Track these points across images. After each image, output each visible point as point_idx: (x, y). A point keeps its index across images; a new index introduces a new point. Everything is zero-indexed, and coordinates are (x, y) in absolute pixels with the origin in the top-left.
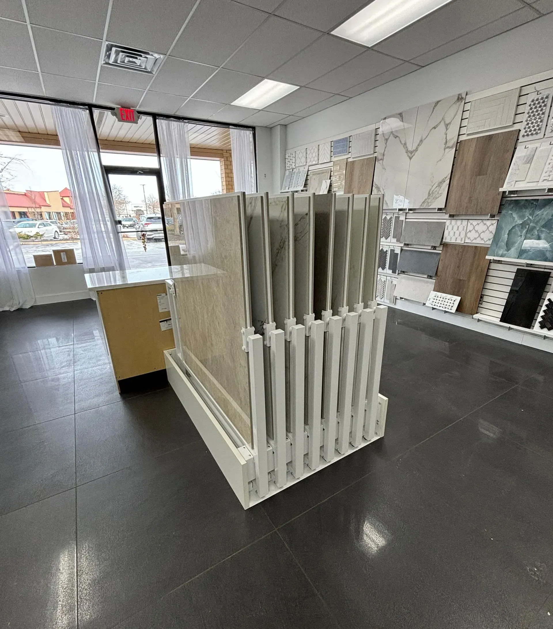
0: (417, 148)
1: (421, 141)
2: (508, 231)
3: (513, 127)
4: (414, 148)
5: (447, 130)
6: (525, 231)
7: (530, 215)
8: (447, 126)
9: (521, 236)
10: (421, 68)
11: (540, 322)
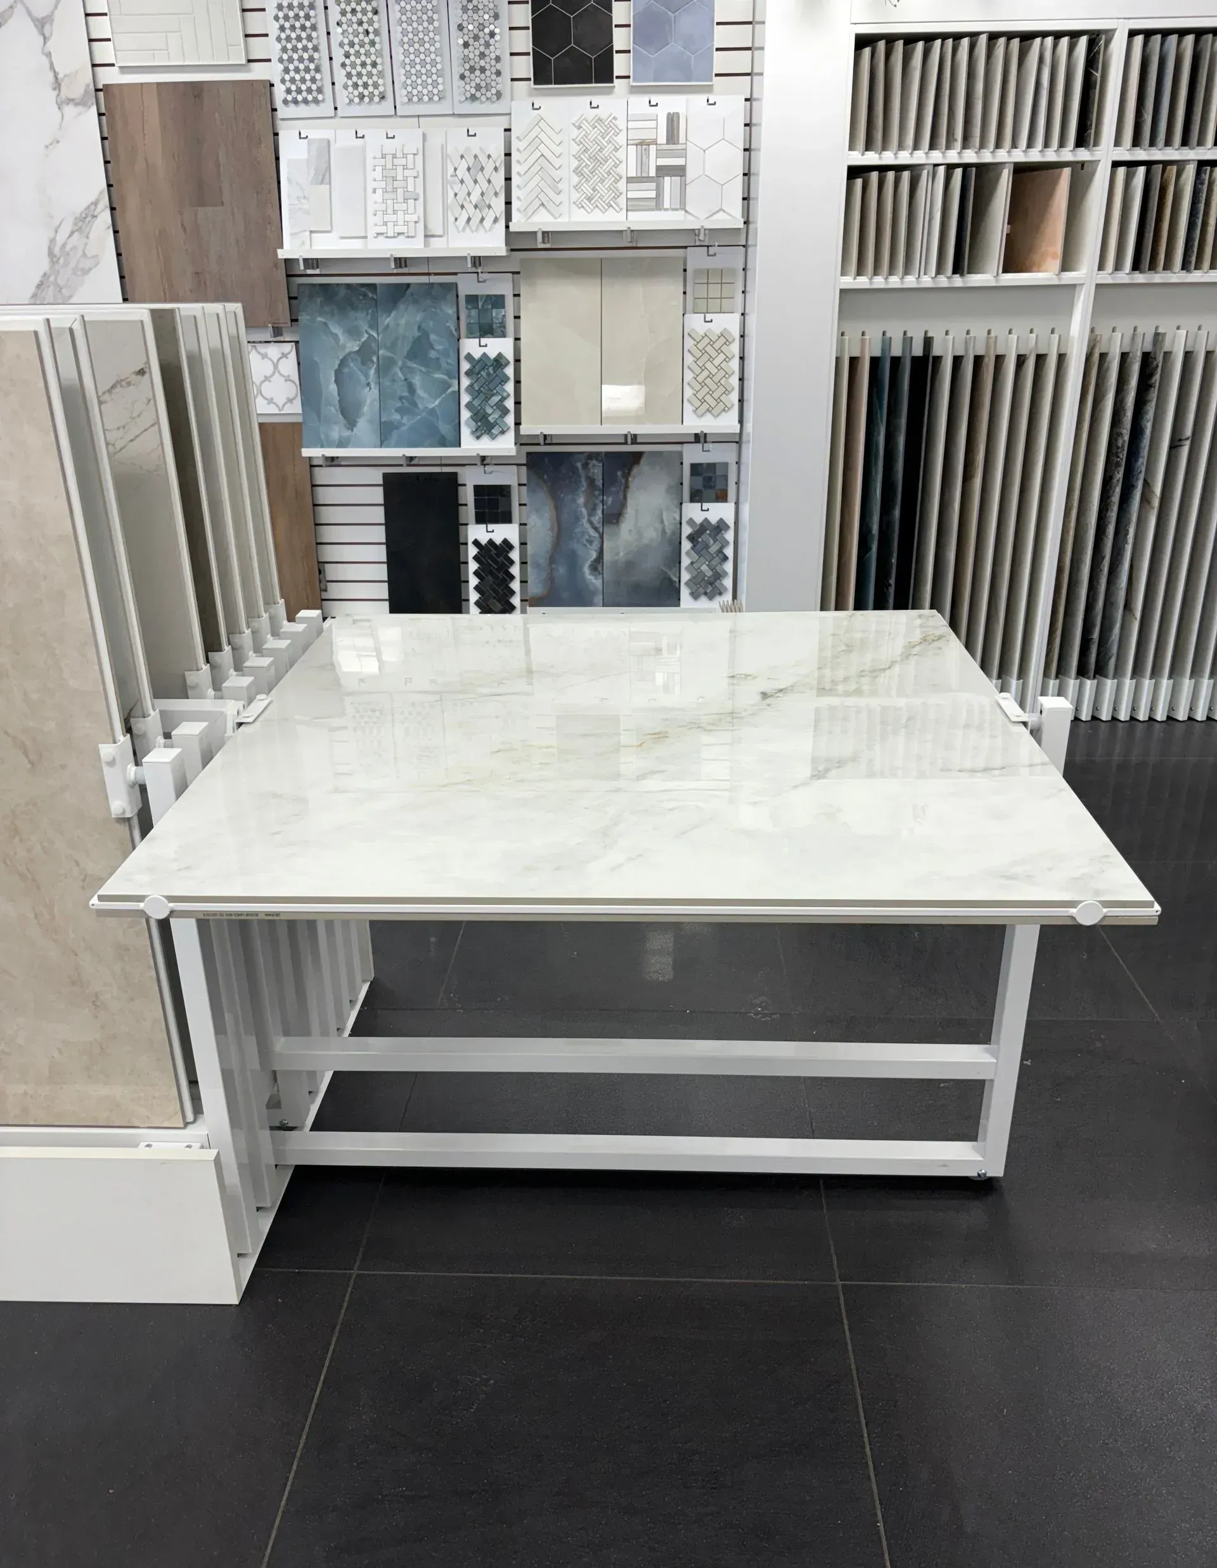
2: (333, 373)
3: (249, 71)
5: (45, 39)
6: (372, 372)
7: (371, 327)
8: (41, 25)
9: (368, 384)
11: (477, 603)
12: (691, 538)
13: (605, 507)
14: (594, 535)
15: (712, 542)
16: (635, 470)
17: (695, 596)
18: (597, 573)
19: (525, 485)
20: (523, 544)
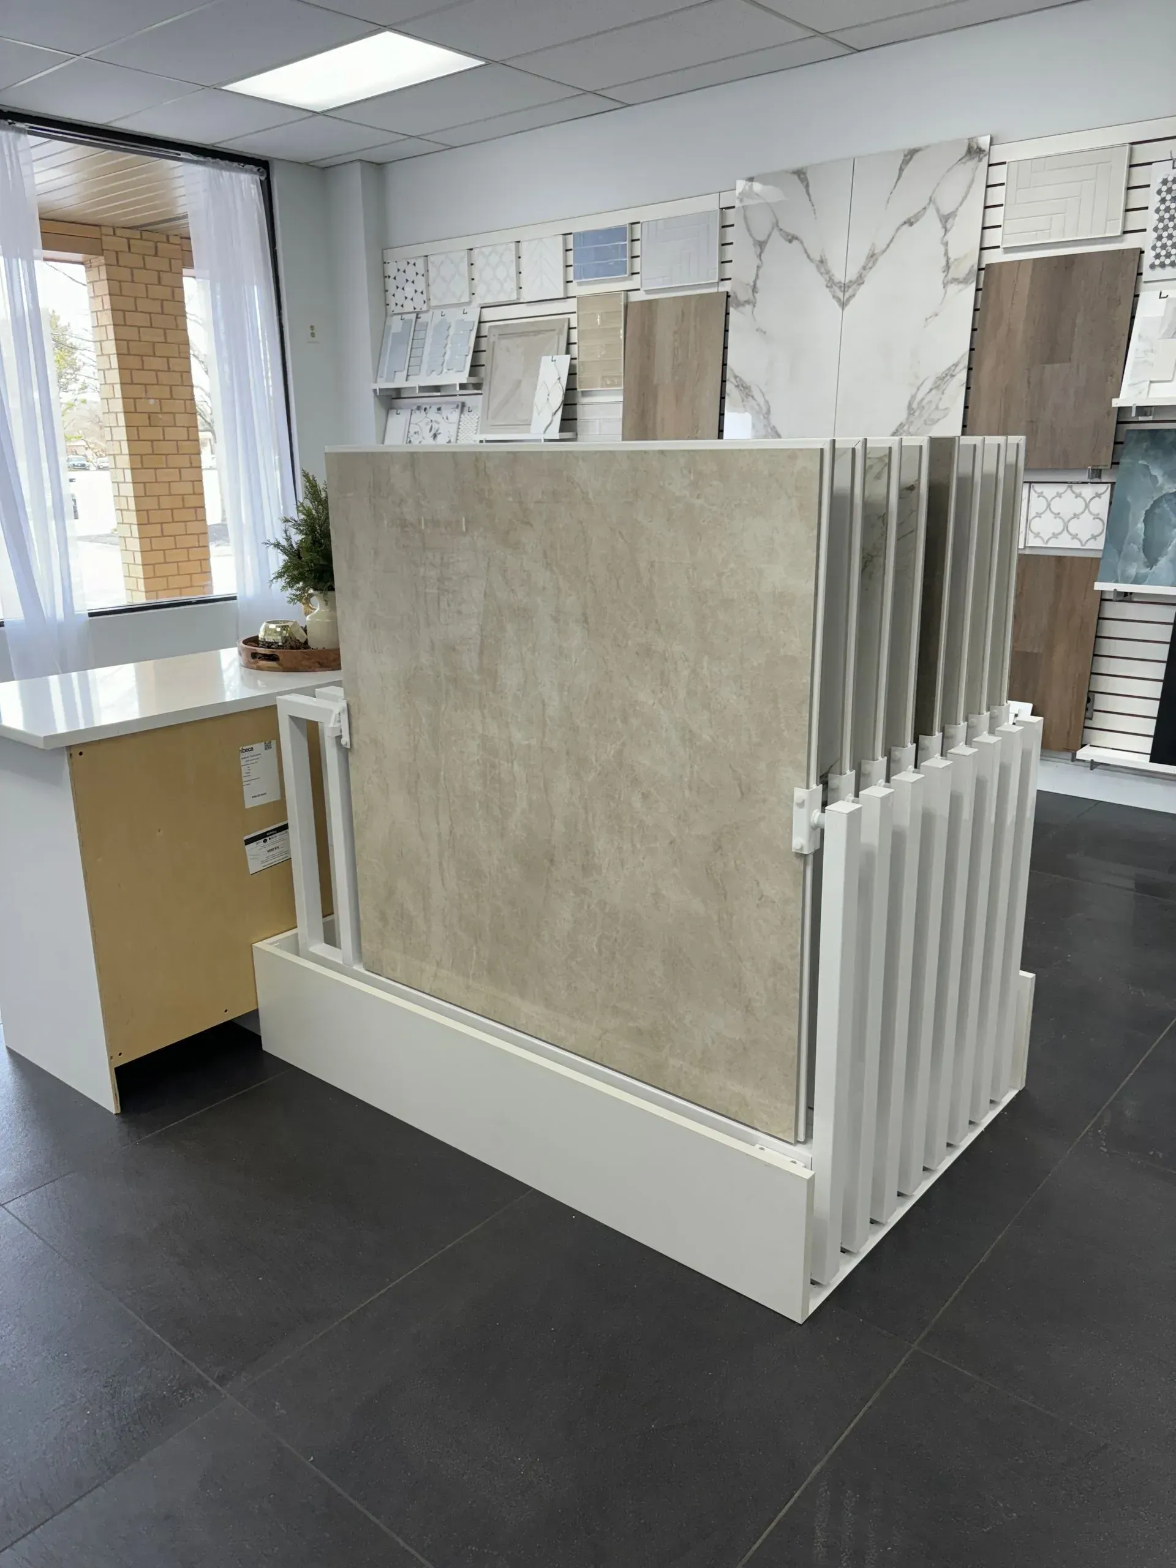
0: (860, 276)
1: (873, 257)
2: (1144, 512)
4: (852, 274)
5: (946, 231)
8: (945, 220)
10: (852, 53)
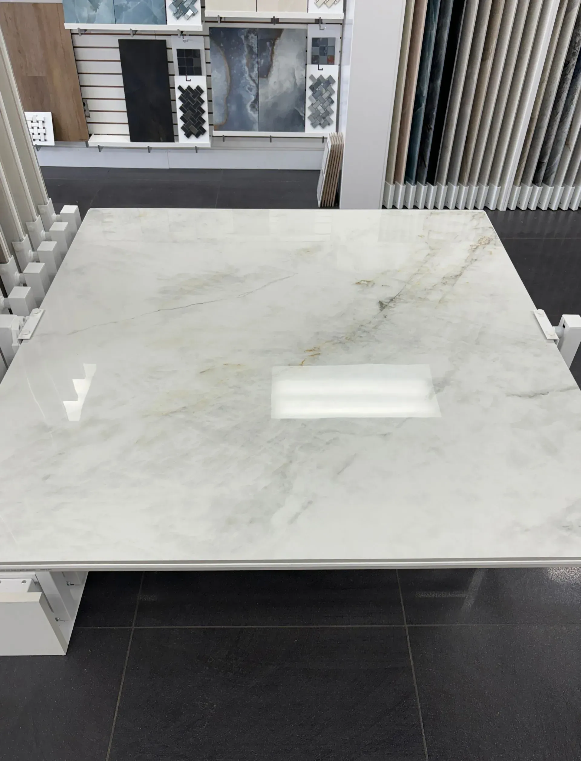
11: (183, 128)
12: (312, 88)
13: (259, 66)
14: (252, 85)
15: (324, 91)
16: (277, 42)
17: (314, 125)
18: (255, 109)
19: (209, 49)
20: (209, 89)
